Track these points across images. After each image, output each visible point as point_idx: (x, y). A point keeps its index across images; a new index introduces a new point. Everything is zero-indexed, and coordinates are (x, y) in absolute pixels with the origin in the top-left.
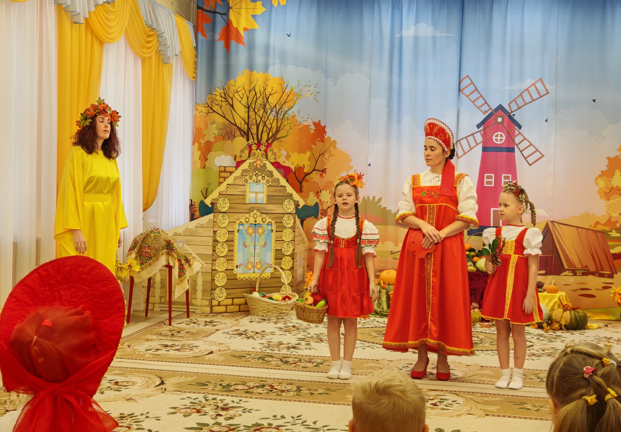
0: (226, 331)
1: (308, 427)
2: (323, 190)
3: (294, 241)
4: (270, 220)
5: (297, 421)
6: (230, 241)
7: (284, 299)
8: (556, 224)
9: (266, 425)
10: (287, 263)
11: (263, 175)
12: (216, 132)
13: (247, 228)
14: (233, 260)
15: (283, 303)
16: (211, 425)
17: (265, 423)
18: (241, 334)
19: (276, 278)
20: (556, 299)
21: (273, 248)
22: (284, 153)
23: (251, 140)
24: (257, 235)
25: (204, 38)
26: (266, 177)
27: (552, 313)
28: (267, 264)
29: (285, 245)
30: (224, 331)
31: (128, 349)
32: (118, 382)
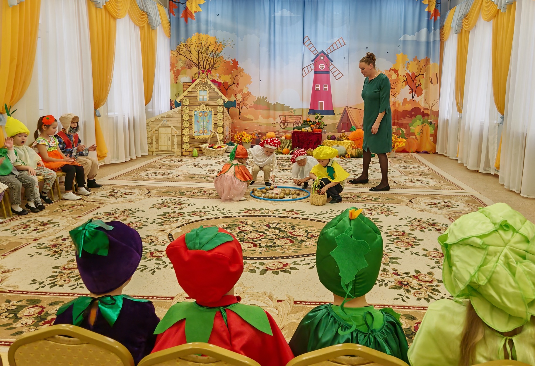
1: (220, 212)
2: (238, 93)
3: (223, 119)
4: (211, 109)
5: (214, 209)
6: (190, 120)
7: (218, 148)
8: (349, 108)
10: (220, 130)
12: (182, 65)
13: (199, 113)
14: (192, 129)
15: (217, 150)
16: (171, 213)
17: (198, 211)
18: (195, 166)
19: (214, 138)
20: (349, 144)
21: (213, 123)
22: (218, 75)
23: (200, 69)
24: (204, 117)
25: (174, 16)
26: (207, 87)
27: (347, 151)
28: (210, 131)
29: (219, 121)
30: (188, 164)
31: (136, 176)
32: (126, 193)
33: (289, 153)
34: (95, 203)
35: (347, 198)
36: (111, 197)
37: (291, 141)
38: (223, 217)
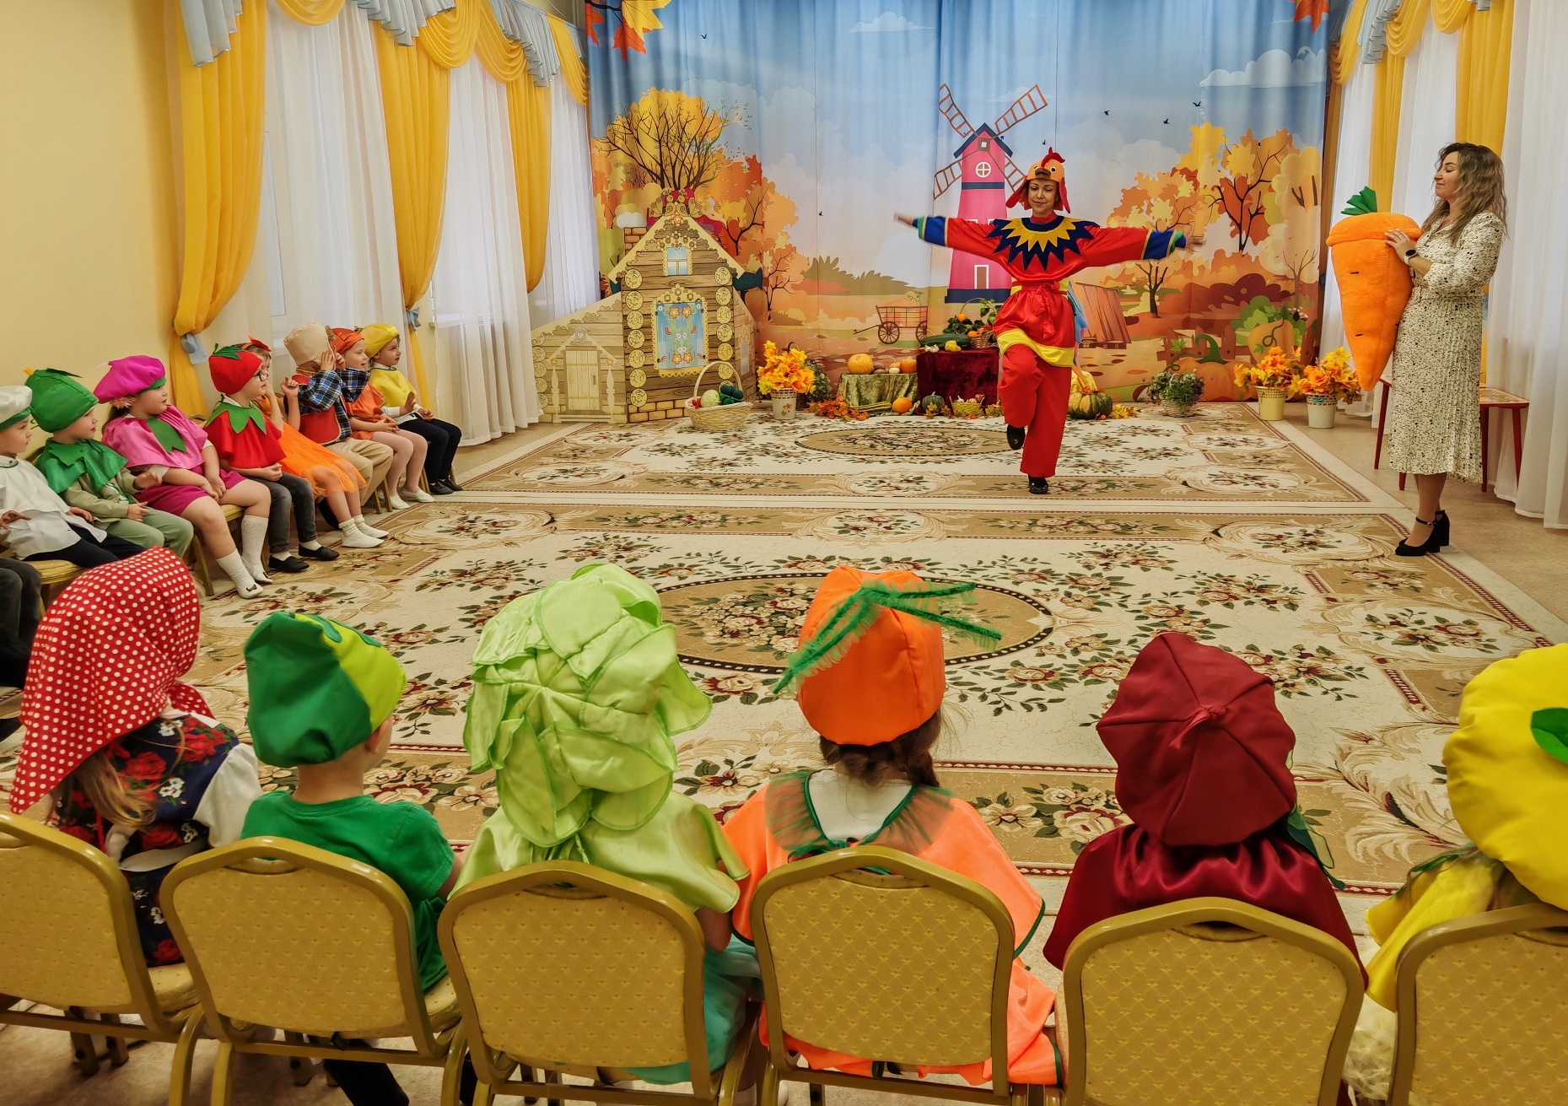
0: (644, 446)
1: (727, 565)
3: (733, 321)
4: (699, 296)
5: (714, 559)
6: (646, 328)
9: (676, 566)
10: (725, 352)
11: (685, 236)
12: (623, 178)
13: (668, 309)
14: (652, 352)
17: (675, 563)
18: (663, 450)
19: (711, 373)
21: (705, 333)
22: (712, 202)
23: (667, 188)
24: (683, 318)
25: (596, 45)
26: (688, 238)
28: (699, 354)
29: (721, 329)
30: (642, 446)
31: (515, 478)
32: (496, 523)
33: (912, 410)
34: (426, 549)
35: (1051, 527)
36: (463, 532)
37: (914, 378)
38: (735, 579)
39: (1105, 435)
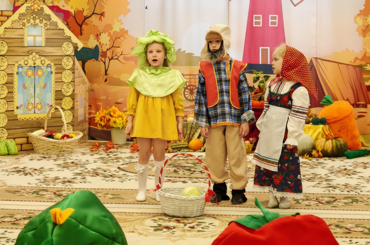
0: (5, 169)
2: (102, 32)
3: (74, 82)
4: (49, 62)
6: (10, 84)
7: (63, 137)
8: (319, 61)
10: (67, 103)
11: (41, 19)
13: (26, 70)
14: (13, 101)
15: (61, 141)
18: (19, 172)
19: (56, 118)
20: (321, 130)
21: (53, 89)
24: (37, 77)
26: (44, 20)
27: (316, 143)
28: (48, 104)
29: (65, 87)
33: (203, 148)
39: (344, 168)
